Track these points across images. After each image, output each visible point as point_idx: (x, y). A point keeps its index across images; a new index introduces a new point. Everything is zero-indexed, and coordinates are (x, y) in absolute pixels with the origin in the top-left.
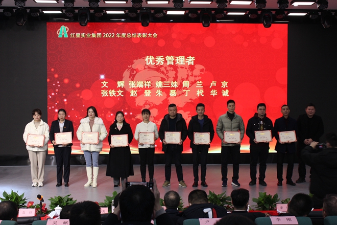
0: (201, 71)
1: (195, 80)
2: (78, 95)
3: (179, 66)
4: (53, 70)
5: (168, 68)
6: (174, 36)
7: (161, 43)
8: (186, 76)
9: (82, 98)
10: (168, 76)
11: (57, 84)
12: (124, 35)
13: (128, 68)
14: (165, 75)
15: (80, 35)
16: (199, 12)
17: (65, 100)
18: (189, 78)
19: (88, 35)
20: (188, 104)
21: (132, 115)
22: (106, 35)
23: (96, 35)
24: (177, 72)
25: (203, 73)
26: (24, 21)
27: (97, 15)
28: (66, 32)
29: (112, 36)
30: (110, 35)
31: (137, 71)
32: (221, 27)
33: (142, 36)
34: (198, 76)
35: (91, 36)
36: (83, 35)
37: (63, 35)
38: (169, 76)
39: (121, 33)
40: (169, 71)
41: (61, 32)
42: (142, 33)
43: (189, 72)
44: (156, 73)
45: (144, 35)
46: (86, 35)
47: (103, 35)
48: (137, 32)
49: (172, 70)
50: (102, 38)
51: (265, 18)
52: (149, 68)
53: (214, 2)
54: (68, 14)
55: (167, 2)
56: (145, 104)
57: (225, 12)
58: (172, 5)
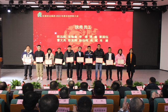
1: (94, 35)
2: (46, 41)
3: (87, 29)
4: (35, 30)
5: (83, 30)
6: (85, 16)
7: (80, 19)
8: (90, 33)
10: (83, 33)
11: (37, 36)
12: (64, 16)
13: (66, 29)
14: (81, 33)
16: (95, 6)
17: (41, 43)
18: (91, 34)
19: (50, 16)
22: (57, 16)
23: (53, 16)
24: (86, 31)
25: (97, 32)
26: (23, 10)
27: (53, 8)
28: (41, 15)
30: (59, 16)
31: (70, 31)
32: (105, 13)
34: (95, 33)
36: (48, 16)
39: (63, 15)
41: (39, 15)
42: (72, 15)
43: (91, 31)
45: (73, 16)
47: (56, 16)
48: (70, 15)
50: (55, 17)
51: (123, 9)
52: (75, 29)
53: (100, 3)
54: (41, 7)
55: (80, 3)
56: (73, 44)
57: (106, 7)
58: (83, 4)
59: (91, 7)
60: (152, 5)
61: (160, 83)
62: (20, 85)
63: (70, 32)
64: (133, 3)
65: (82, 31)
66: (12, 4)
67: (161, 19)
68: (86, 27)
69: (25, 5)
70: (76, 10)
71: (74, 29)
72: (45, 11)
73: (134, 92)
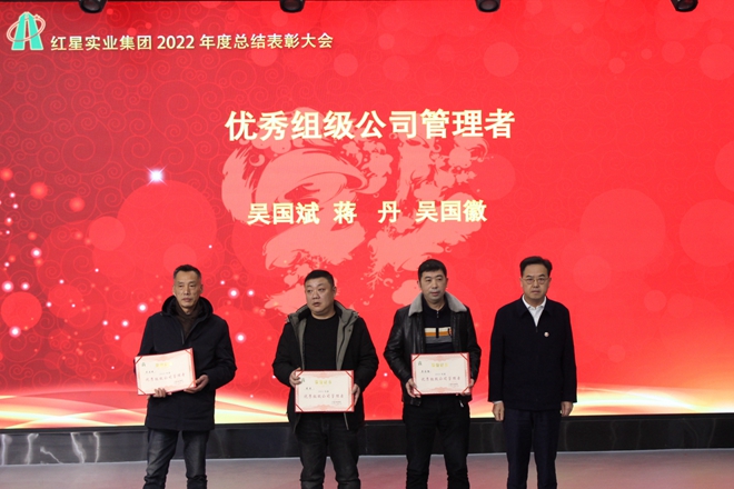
0: (473, 155)
1: (456, 183)
2: (79, 236)
3: (403, 140)
5: (369, 147)
6: (386, 42)
7: (346, 65)
8: (426, 172)
9: (91, 246)
10: (368, 170)
11: (8, 202)
12: (224, 41)
13: (238, 146)
14: (359, 168)
15: (84, 42)
17: (36, 253)
18: (436, 177)
19: (110, 43)
21: (254, 297)
22: (167, 42)
23: (135, 41)
24: (397, 157)
25: (480, 160)
28: (36, 32)
29: (185, 44)
30: (178, 41)
31: (269, 155)
33: (283, 43)
34: (467, 170)
35: (119, 43)
36: (92, 43)
37: (27, 44)
38: (373, 171)
39: (215, 33)
40: (373, 156)
41: (21, 33)
42: (283, 33)
43: (434, 157)
44: (328, 161)
45: (291, 40)
46: (101, 42)
47: (156, 42)
48: (268, 31)
49: (382, 153)
50: (153, 52)
52: (307, 145)
63: (270, 164)
65: (366, 154)
71: (298, 143)
72: (75, 4)
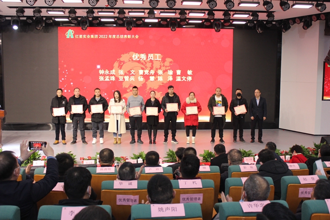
1: (166, 70)
2: (81, 80)
4: (63, 61)
5: (146, 61)
6: (151, 37)
7: (142, 42)
8: (159, 67)
9: (84, 82)
11: (66, 72)
13: (117, 60)
14: (144, 66)
15: (83, 36)
16: (168, 20)
17: (72, 84)
18: (162, 68)
19: (88, 36)
20: (160, 86)
22: (101, 36)
23: (94, 36)
24: (153, 64)
25: (171, 64)
26: (41, 26)
27: (94, 22)
28: (72, 34)
29: (105, 37)
31: (124, 62)
32: (185, 30)
33: (127, 37)
34: (168, 66)
35: (90, 37)
36: (85, 36)
37: (70, 36)
38: (147, 66)
39: (112, 35)
41: (68, 34)
42: (127, 35)
44: (137, 64)
45: (129, 37)
47: (99, 36)
48: (124, 34)
49: (149, 62)
50: (98, 39)
51: (216, 25)
52: (132, 60)
53: (177, 14)
54: (73, 21)
55: (143, 14)
56: (130, 86)
57: (187, 20)
58: (147, 15)
59: (161, 20)
60: (266, 18)
61: (282, 151)
62: (39, 158)
63: (124, 65)
64: (233, 15)
65: (146, 63)
66: (21, 15)
67: (281, 41)
68: (151, 56)
69: (45, 17)
70: (134, 27)
71: (130, 60)
72: (80, 28)
73: (245, 168)
